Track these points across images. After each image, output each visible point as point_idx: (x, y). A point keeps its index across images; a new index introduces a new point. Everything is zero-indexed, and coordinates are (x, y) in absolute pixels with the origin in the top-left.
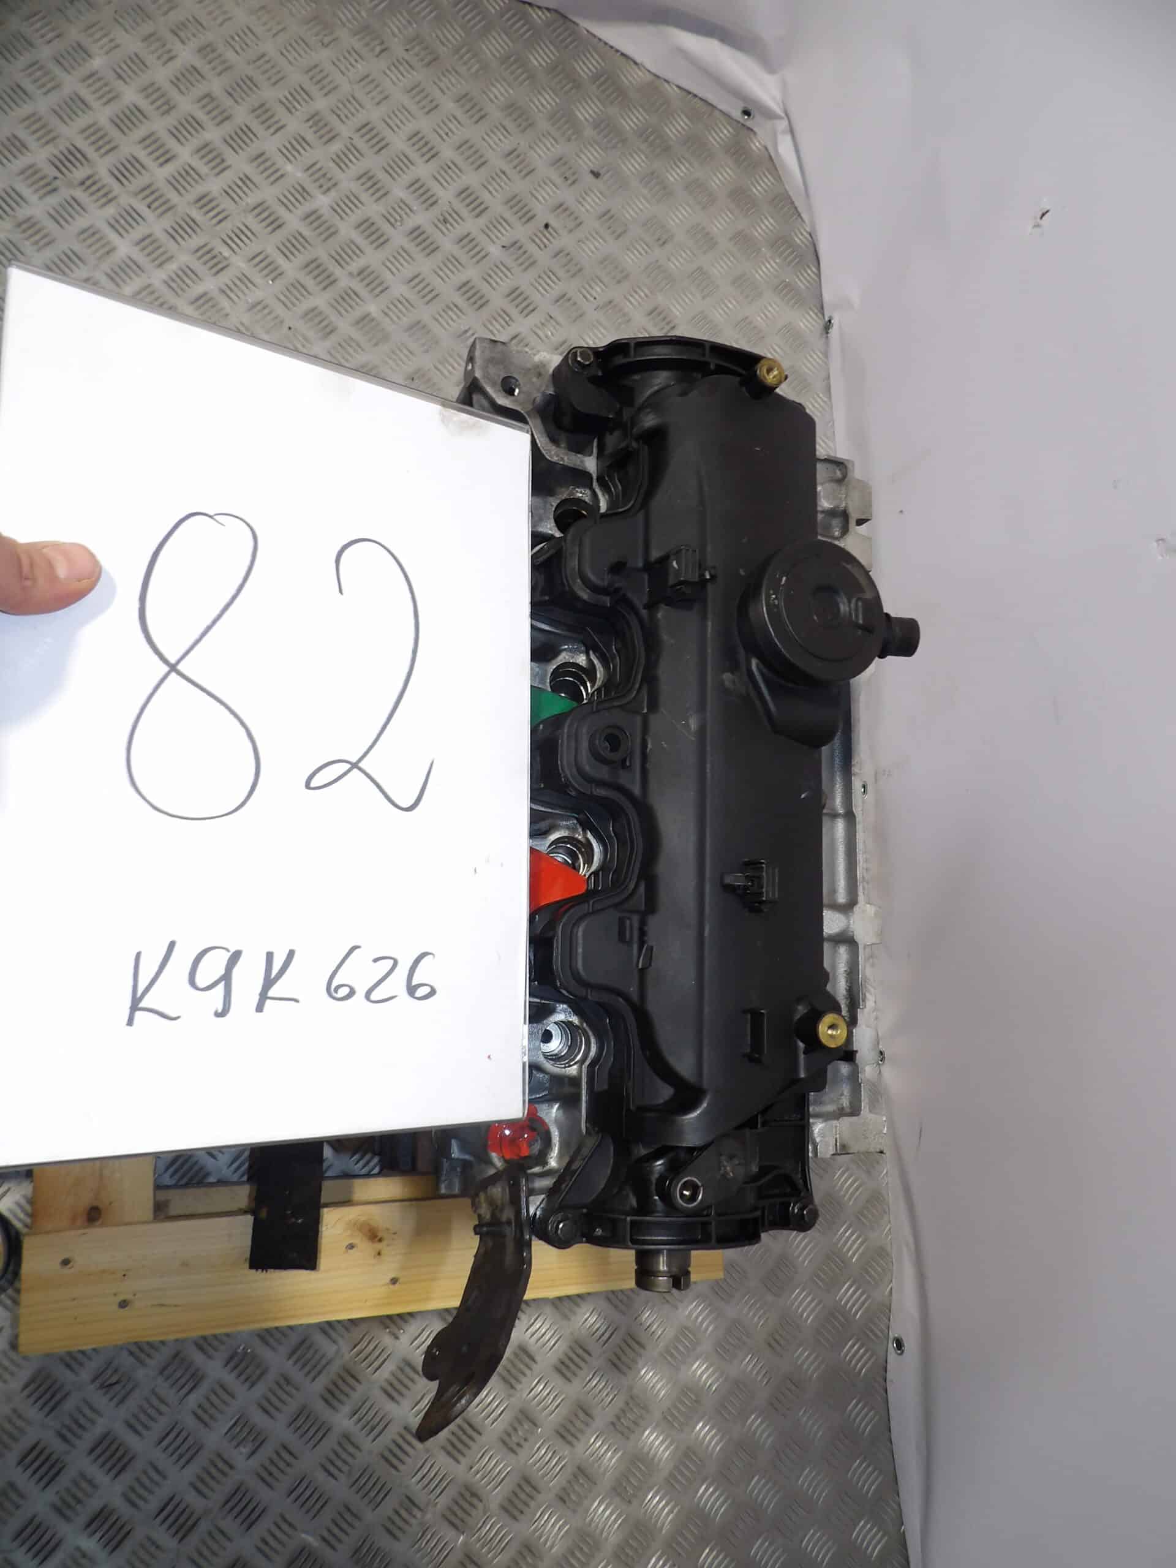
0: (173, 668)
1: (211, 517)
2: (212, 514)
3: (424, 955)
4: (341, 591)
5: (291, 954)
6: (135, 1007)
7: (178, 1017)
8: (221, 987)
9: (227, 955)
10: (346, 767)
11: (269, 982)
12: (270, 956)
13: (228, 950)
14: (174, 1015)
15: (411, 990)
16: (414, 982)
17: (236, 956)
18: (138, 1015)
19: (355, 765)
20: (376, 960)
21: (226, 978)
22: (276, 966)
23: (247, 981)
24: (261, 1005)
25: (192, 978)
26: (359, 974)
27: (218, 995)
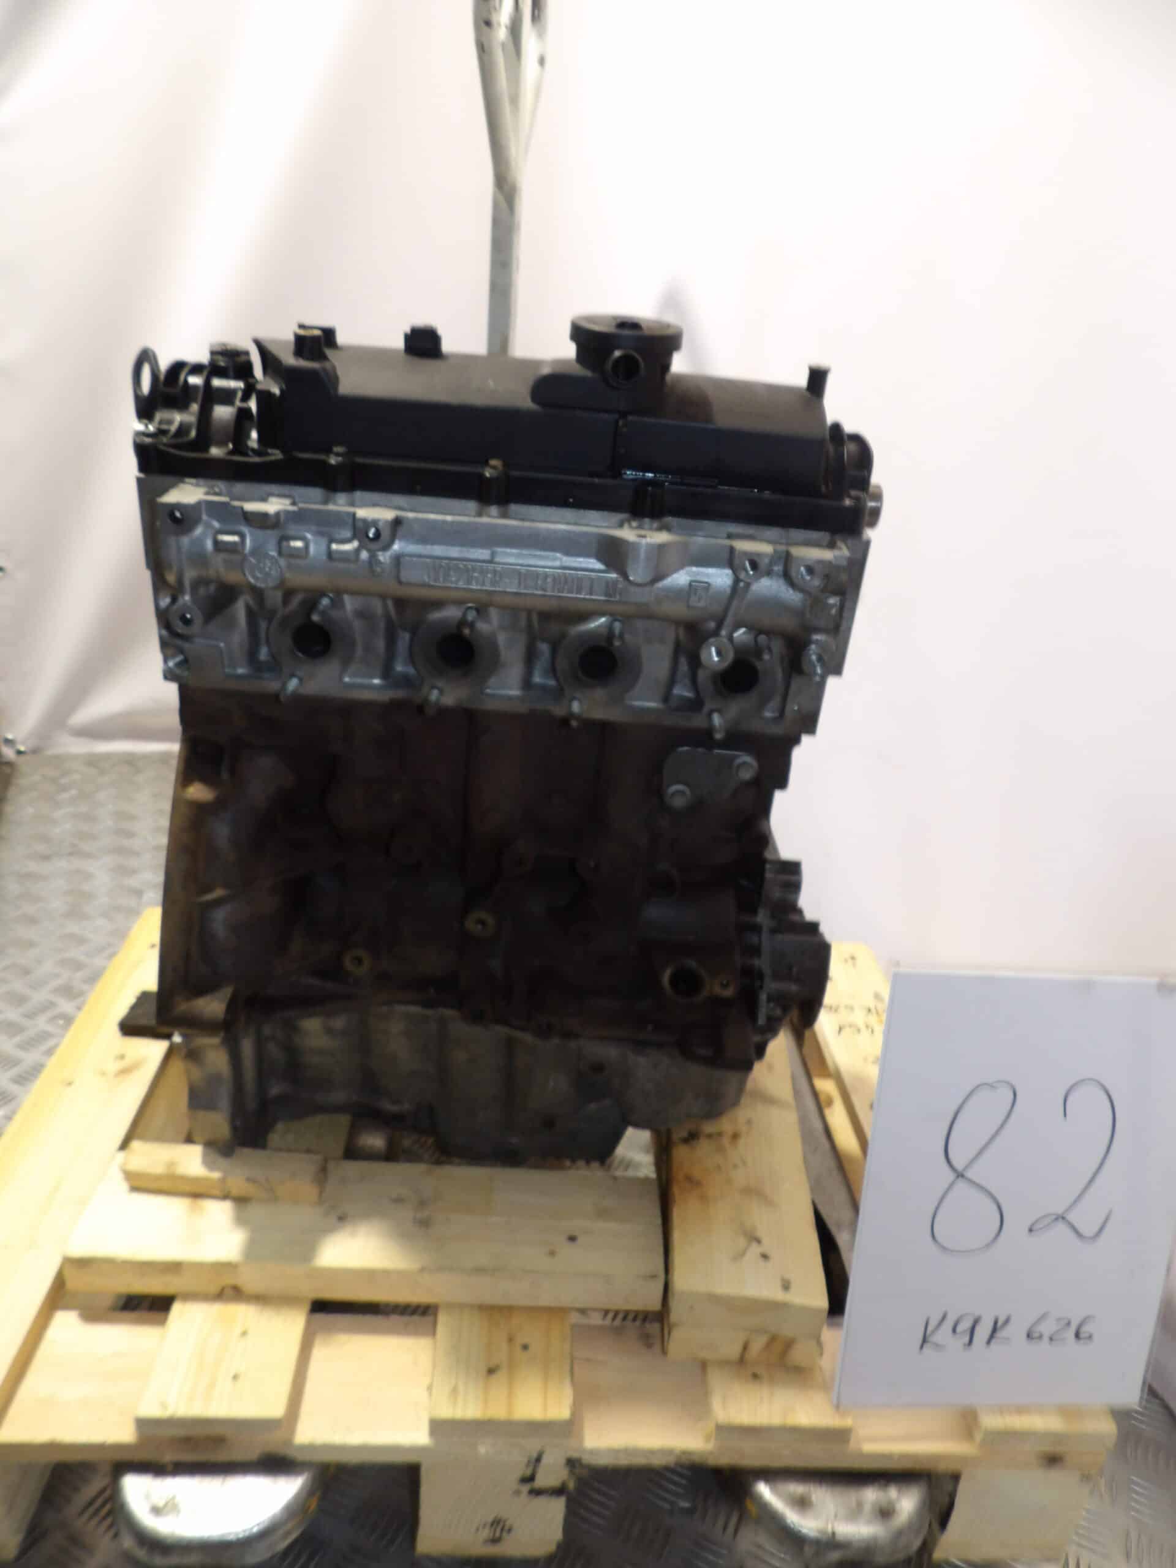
0: (960, 1175)
1: (989, 1086)
2: (991, 1083)
4: (1065, 1115)
5: (1008, 1319)
6: (925, 1340)
7: (945, 1348)
8: (968, 1334)
9: (974, 1320)
10: (1055, 1218)
11: (995, 1330)
12: (996, 1321)
13: (974, 1317)
14: (944, 1346)
15: (1077, 1335)
16: (1080, 1331)
17: (977, 1320)
18: (926, 1346)
19: (1061, 1218)
20: (1057, 1321)
21: (972, 1329)
22: (1000, 1323)
23: (983, 1332)
24: (989, 1342)
25: (954, 1330)
26: (1047, 1328)
27: (967, 1339)
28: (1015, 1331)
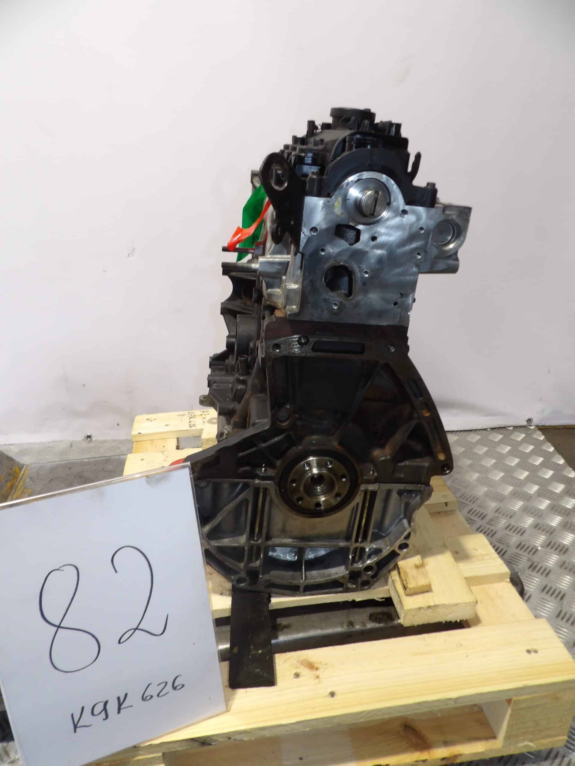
0: (59, 627)
1: (58, 570)
2: (58, 568)
3: (177, 677)
4: (116, 571)
5: (126, 695)
6: (75, 727)
7: (91, 725)
8: (103, 713)
9: (103, 703)
10: (133, 631)
11: (120, 705)
12: (119, 698)
13: (103, 702)
14: (89, 724)
15: (174, 688)
16: (175, 685)
17: (106, 703)
18: (77, 729)
19: (137, 629)
20: (158, 685)
21: (105, 709)
22: (122, 700)
23: (112, 707)
24: (119, 712)
25: (93, 713)
26: (153, 691)
27: (103, 715)
28: (134, 699)
